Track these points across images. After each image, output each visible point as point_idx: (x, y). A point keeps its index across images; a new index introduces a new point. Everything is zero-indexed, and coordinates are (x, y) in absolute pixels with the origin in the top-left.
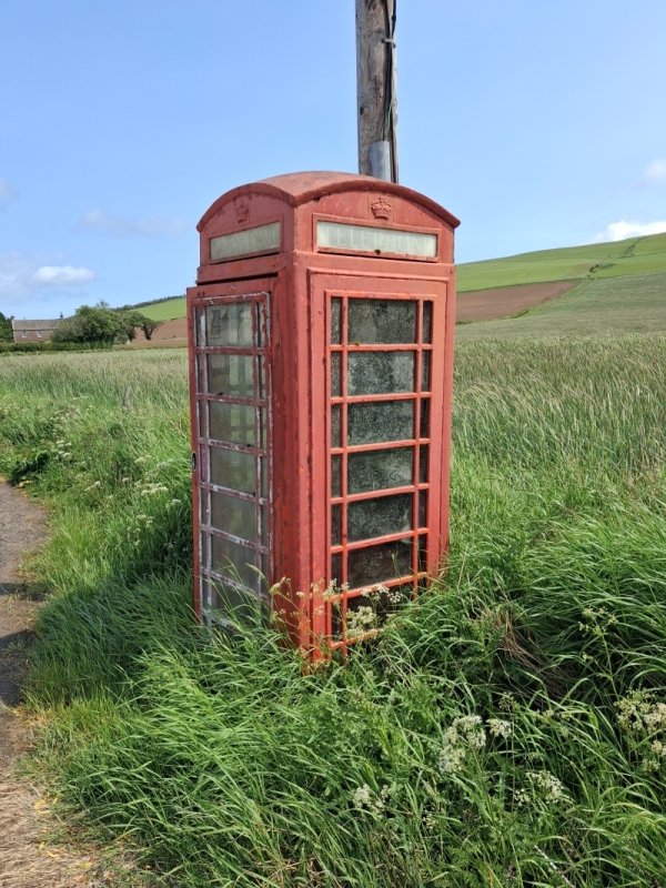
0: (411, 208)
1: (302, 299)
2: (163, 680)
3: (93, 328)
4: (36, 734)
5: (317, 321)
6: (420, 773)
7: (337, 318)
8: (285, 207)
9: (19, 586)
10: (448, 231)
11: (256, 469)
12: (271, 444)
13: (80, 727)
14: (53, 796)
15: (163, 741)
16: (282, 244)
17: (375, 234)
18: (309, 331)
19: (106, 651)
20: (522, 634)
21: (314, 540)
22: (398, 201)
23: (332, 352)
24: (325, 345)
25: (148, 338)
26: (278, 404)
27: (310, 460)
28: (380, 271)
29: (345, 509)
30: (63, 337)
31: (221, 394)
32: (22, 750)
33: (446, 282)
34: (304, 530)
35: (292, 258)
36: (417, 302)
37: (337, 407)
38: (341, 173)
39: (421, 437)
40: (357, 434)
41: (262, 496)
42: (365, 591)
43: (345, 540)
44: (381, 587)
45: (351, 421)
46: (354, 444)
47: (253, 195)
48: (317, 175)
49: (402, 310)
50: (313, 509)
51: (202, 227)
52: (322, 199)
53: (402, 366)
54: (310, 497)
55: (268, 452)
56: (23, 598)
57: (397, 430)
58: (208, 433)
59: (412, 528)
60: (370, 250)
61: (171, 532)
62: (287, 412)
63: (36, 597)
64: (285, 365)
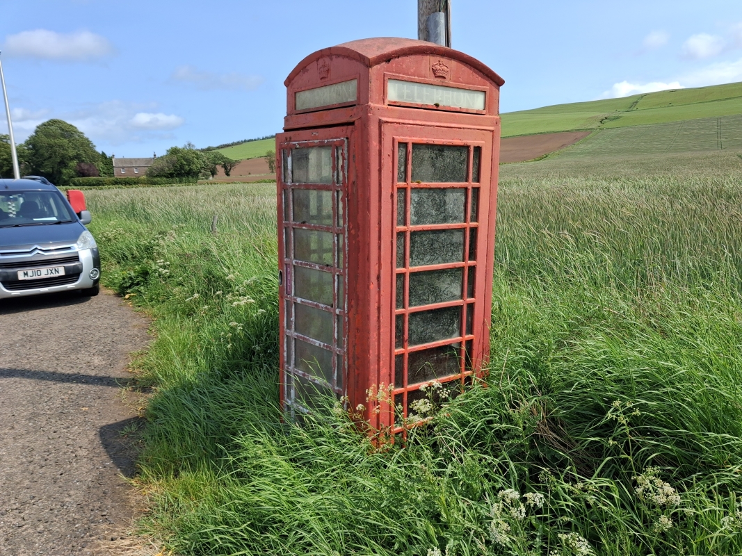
0: (465, 69)
1: (374, 144)
2: (256, 457)
3: (182, 166)
4: (151, 500)
5: (387, 162)
6: (472, 533)
7: (403, 160)
8: (361, 67)
9: (130, 380)
10: (494, 89)
11: (333, 285)
12: (347, 265)
13: (187, 493)
14: (168, 549)
15: (259, 506)
16: (359, 98)
17: (435, 90)
18: (380, 171)
19: (206, 434)
20: (553, 422)
21: (382, 344)
22: (454, 63)
23: (398, 188)
24: (393, 183)
25: (228, 174)
26: (353, 232)
27: (379, 278)
28: (439, 121)
29: (407, 319)
30: (156, 173)
31: (304, 222)
32: (140, 512)
33: (493, 131)
34: (373, 336)
35: (367, 109)
36: (468, 147)
37: (401, 234)
38: (407, 40)
39: (469, 260)
40: (417, 256)
41: (338, 307)
42: (423, 386)
43: (406, 344)
44: (436, 383)
45: (412, 246)
46: (415, 265)
47: (334, 57)
48: (387, 40)
49: (456, 154)
50: (381, 318)
51: (288, 82)
52: (392, 60)
53: (454, 201)
54: (379, 308)
55: (344, 271)
56: (134, 390)
57: (450, 254)
58: (292, 255)
59: (461, 335)
60: (431, 103)
61: (258, 337)
62: (360, 238)
63: (145, 389)
64: (360, 199)
